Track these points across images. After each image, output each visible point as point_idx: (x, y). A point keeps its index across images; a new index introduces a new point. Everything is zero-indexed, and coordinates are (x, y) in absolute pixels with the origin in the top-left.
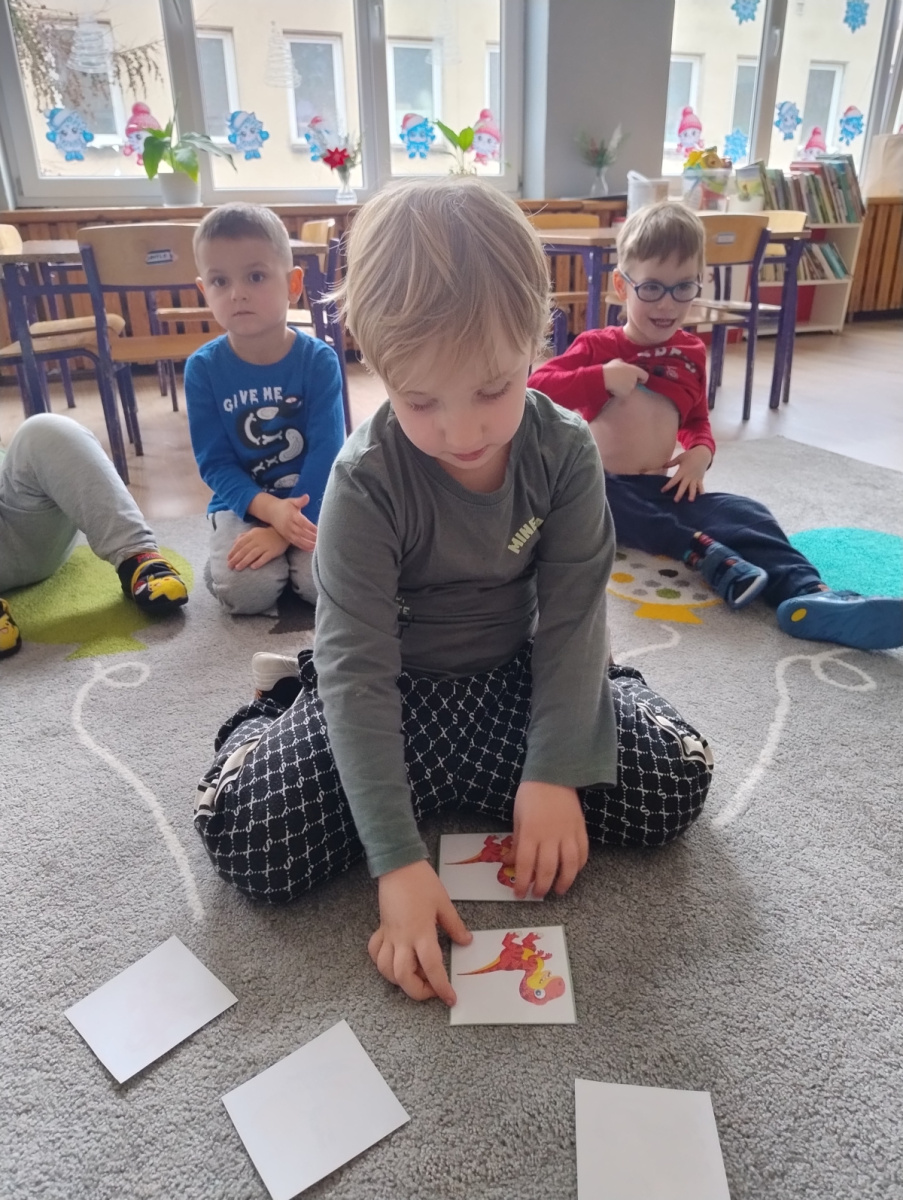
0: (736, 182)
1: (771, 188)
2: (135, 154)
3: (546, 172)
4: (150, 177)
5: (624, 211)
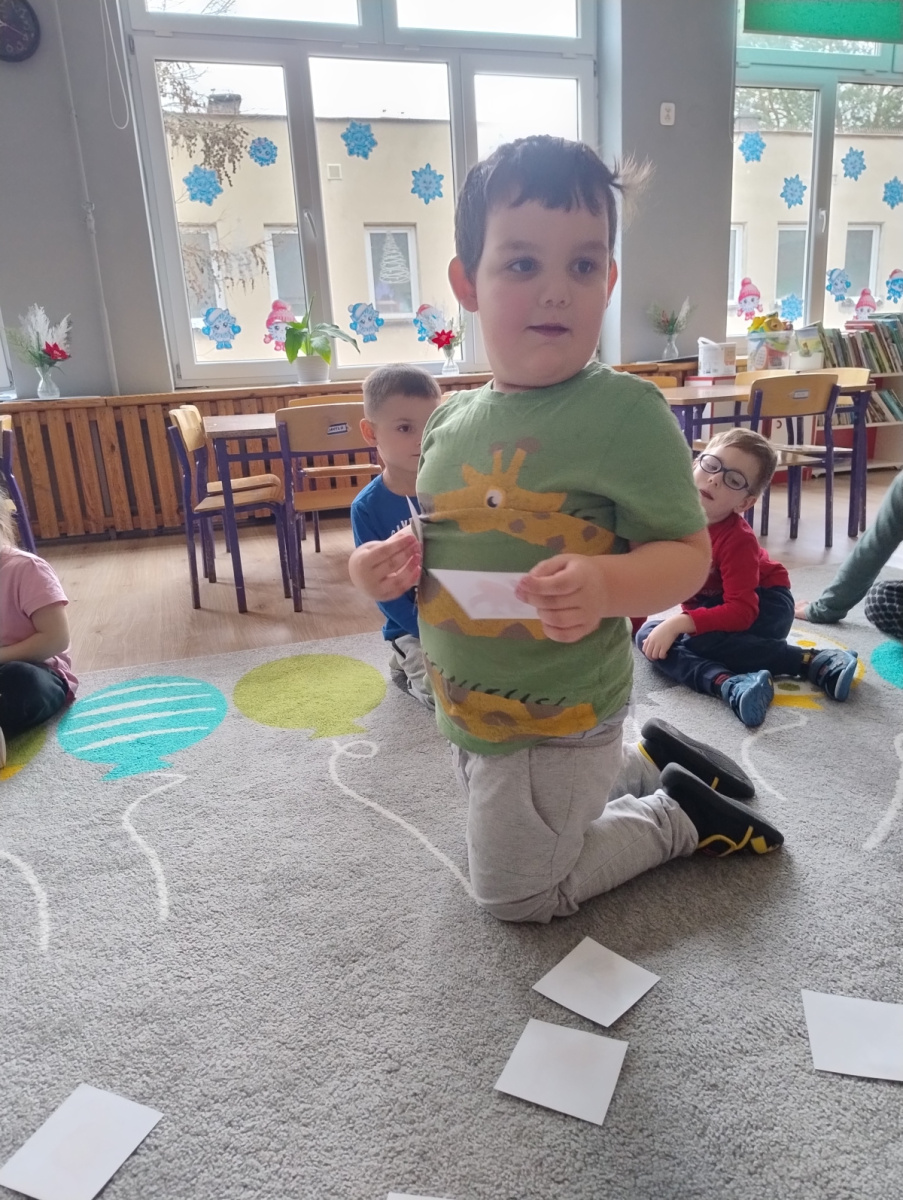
0: (797, 341)
1: (830, 345)
2: (273, 342)
3: (622, 341)
4: (291, 360)
5: (695, 371)
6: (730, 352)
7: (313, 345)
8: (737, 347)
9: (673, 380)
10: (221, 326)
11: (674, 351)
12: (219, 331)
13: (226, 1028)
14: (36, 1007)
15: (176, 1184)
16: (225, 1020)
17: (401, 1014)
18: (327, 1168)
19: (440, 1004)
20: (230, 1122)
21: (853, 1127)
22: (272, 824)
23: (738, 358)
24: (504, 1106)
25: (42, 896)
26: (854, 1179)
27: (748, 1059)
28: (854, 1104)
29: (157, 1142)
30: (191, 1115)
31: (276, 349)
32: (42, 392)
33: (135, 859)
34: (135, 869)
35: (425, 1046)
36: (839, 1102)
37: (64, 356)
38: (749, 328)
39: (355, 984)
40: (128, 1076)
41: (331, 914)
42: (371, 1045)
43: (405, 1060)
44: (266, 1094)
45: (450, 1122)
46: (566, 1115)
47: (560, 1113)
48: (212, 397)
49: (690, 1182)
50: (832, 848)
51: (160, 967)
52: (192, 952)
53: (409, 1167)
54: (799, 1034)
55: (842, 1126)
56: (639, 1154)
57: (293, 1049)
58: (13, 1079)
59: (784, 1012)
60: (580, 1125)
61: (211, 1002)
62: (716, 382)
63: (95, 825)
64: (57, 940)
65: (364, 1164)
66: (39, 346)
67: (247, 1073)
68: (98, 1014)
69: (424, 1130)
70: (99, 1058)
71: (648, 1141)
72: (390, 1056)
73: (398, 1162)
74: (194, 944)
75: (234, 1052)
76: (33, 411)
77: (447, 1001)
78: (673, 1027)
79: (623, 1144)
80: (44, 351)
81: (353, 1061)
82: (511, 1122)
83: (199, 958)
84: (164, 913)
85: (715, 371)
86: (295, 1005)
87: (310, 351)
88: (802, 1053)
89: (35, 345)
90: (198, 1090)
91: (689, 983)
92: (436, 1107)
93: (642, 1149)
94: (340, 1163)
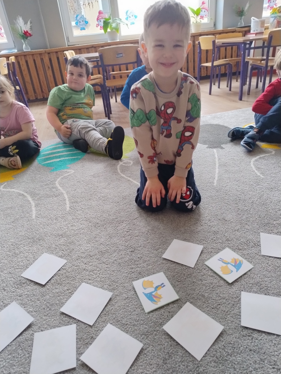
2: (99, 26)
3: (223, 20)
4: (105, 33)
5: (249, 31)
6: (263, 23)
7: (113, 26)
8: (265, 21)
9: (241, 34)
10: (81, 22)
11: (242, 23)
12: (81, 23)
13: (85, 239)
14: (32, 233)
15: (71, 278)
16: (85, 237)
17: (136, 237)
18: (112, 276)
19: (147, 234)
20: (86, 263)
21: (271, 271)
22: (99, 185)
23: (265, 25)
24: (164, 262)
25: (33, 204)
26: (269, 284)
27: (240, 251)
28: (272, 264)
29: (65, 268)
30: (75, 261)
31: (100, 29)
32: (25, 49)
33: (60, 194)
34: (60, 197)
35: (142, 245)
36: (268, 264)
37: (30, 35)
38: (271, 13)
39: (122, 228)
40: (58, 251)
41: (116, 210)
42: (126, 245)
43: (136, 249)
44: (96, 256)
45: (148, 265)
46: (182, 265)
47: (181, 264)
48: (79, 48)
49: (218, 283)
50: (277, 191)
51: (67, 223)
52: (76, 219)
53: (136, 276)
54: (258, 245)
55: (268, 270)
56: (204, 275)
57: (104, 245)
58: (26, 251)
59: (254, 239)
60: (186, 267)
61: (81, 232)
62: (257, 34)
63: (48, 184)
64: (37, 216)
65: (123, 275)
66: (22, 31)
67: (91, 251)
68: (49, 235)
69: (140, 267)
70: (49, 246)
71: (207, 272)
72: (132, 248)
73: (133, 275)
74: (76, 217)
75: (87, 245)
76: (23, 55)
77: (150, 233)
78: (218, 242)
79: (199, 273)
80: (23, 33)
81: (121, 248)
82: (166, 265)
83: (78, 221)
84: (68, 209)
85: (257, 30)
86: (105, 234)
87: (112, 29)
88: (258, 250)
89: (20, 31)
90: (77, 255)
91: (224, 230)
92: (145, 261)
93: (205, 274)
94: (116, 274)
